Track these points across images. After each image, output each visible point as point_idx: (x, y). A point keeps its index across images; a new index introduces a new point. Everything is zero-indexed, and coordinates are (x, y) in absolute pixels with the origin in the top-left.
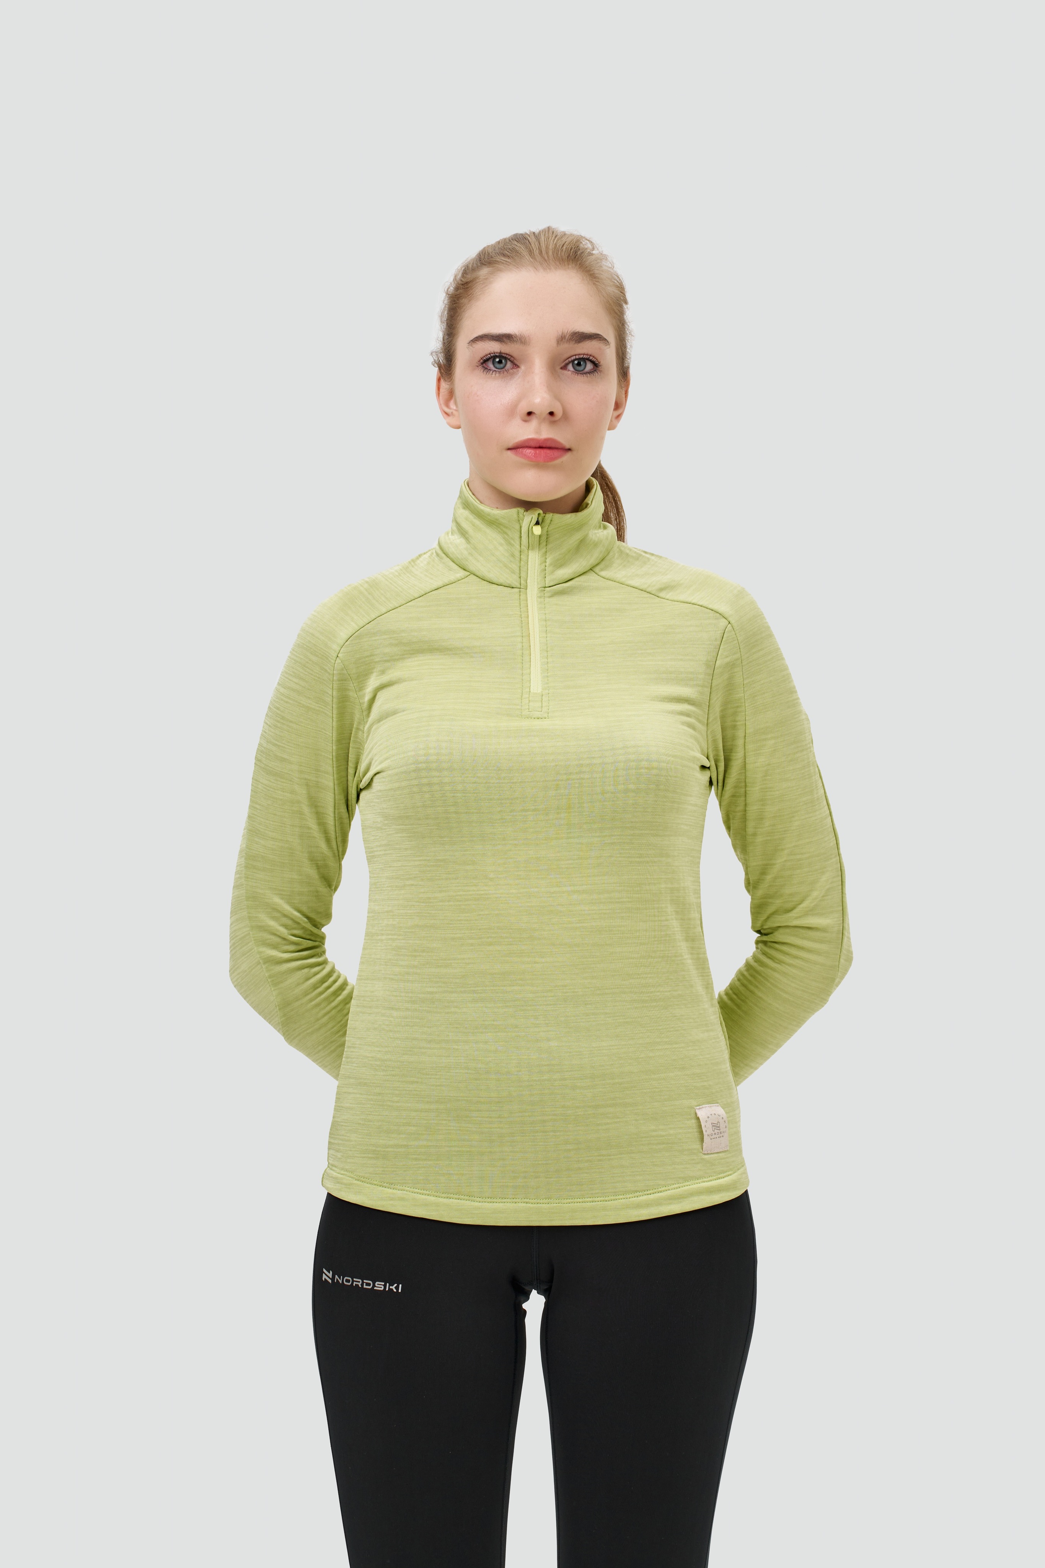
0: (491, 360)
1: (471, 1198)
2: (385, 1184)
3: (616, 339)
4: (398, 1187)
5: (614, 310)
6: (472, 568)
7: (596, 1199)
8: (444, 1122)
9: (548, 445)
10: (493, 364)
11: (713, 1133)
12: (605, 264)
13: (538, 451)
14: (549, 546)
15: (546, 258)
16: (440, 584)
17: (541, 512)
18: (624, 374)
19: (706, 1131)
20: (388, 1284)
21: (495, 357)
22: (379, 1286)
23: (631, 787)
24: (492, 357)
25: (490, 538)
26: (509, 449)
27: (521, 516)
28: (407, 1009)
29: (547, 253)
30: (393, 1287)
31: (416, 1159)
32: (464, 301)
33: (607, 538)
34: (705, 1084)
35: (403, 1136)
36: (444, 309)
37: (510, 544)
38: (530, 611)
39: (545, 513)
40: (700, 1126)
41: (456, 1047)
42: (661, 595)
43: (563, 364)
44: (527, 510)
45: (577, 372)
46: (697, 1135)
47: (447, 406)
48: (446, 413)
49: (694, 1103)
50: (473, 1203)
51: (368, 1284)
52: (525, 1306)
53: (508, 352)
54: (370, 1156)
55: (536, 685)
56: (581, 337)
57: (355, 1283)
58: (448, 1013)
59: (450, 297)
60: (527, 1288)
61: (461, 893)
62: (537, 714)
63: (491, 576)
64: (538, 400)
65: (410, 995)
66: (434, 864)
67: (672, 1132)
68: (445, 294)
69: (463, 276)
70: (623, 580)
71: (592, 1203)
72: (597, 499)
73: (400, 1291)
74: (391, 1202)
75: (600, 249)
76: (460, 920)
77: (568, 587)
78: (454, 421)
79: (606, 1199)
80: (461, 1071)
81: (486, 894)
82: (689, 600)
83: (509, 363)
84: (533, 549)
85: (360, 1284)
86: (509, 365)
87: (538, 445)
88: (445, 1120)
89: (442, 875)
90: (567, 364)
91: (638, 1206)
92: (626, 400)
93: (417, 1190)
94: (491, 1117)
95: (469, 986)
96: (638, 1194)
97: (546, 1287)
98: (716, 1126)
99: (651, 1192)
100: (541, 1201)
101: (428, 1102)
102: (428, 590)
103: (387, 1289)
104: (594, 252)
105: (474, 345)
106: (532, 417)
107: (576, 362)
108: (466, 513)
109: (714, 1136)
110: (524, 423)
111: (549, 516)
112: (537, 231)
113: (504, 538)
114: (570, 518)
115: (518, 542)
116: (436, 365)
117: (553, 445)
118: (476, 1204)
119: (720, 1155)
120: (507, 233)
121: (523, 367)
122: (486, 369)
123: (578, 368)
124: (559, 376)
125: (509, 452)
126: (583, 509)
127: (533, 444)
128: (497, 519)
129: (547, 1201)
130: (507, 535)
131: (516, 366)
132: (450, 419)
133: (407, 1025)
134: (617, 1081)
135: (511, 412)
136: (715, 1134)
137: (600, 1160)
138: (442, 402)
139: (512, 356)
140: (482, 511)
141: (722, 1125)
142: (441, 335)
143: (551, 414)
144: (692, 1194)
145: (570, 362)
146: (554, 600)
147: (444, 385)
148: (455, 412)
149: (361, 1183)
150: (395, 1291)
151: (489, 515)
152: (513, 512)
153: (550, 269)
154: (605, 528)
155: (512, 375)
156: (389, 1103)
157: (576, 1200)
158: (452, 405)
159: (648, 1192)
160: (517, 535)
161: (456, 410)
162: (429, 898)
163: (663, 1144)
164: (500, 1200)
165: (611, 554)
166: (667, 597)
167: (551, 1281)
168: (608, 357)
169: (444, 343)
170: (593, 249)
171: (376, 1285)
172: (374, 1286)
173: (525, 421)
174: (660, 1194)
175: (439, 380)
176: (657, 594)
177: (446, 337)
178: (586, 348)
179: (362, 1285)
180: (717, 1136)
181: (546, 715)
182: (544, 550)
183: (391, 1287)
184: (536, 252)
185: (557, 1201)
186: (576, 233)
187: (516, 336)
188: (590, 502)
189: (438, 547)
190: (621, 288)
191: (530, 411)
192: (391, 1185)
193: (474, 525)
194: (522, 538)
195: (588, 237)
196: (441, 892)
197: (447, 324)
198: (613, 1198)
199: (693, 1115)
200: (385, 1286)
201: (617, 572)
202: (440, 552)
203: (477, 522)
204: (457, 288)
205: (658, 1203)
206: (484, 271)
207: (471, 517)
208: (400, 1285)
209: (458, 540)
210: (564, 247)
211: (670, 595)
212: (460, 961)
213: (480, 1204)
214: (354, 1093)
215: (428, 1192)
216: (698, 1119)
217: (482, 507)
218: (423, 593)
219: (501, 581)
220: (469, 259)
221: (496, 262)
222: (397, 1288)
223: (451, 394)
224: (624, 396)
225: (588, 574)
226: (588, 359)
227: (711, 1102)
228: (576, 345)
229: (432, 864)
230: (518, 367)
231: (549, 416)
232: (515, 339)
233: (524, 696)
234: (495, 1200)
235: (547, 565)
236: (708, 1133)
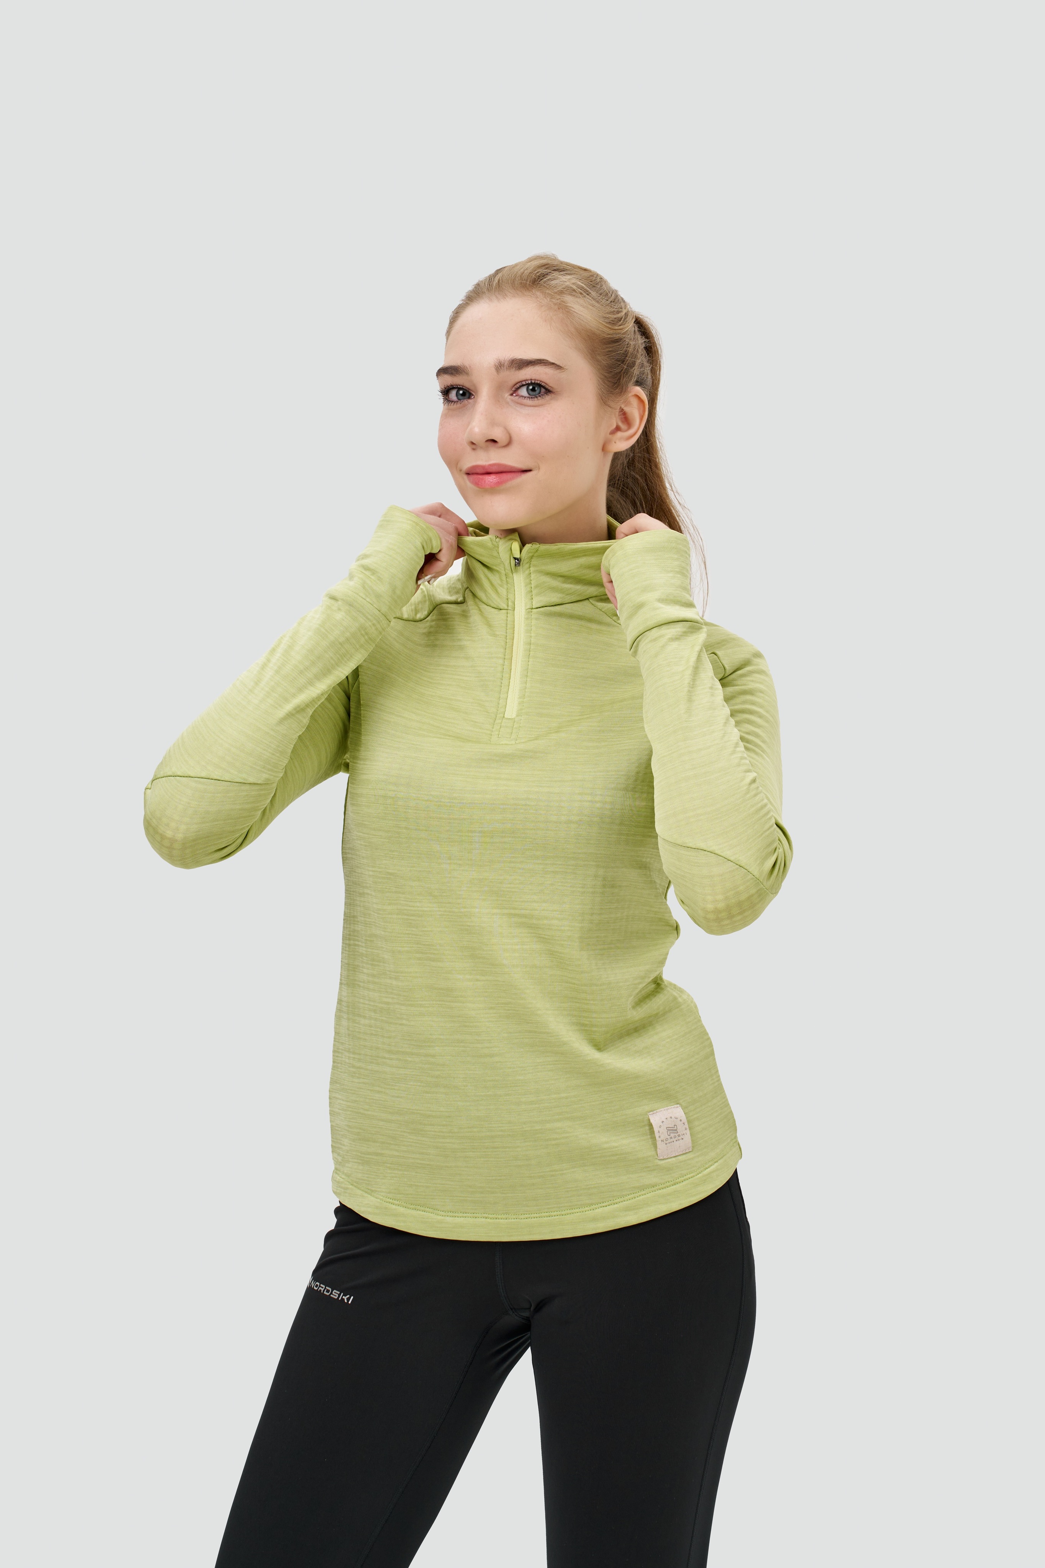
1: (435, 1211)
7: (553, 1214)
11: (669, 1137)
19: (660, 1137)
20: (342, 1294)
22: (335, 1294)
26: (464, 473)
30: (345, 1298)
38: (516, 633)
40: (652, 1133)
43: (512, 390)
46: (648, 1141)
49: (645, 1109)
51: (328, 1291)
55: (513, 710)
57: (320, 1288)
63: (483, 596)
66: (385, 876)
67: (621, 1142)
71: (549, 1218)
73: (350, 1302)
76: (408, 934)
84: (517, 572)
85: (322, 1289)
87: (484, 471)
89: (392, 888)
90: (517, 389)
91: (595, 1219)
95: (416, 1000)
98: (673, 1130)
99: (607, 1204)
100: (500, 1216)
103: (340, 1299)
109: (669, 1141)
115: (502, 566)
118: (439, 1218)
119: (681, 1157)
121: (476, 397)
122: (450, 401)
124: (507, 403)
125: (465, 477)
129: (505, 1216)
136: (671, 1138)
141: (680, 1128)
143: (492, 440)
144: (648, 1203)
150: (346, 1301)
157: (533, 1215)
159: (604, 1204)
163: (614, 1155)
164: (461, 1214)
171: (333, 1293)
174: (616, 1206)
180: (675, 1140)
183: (343, 1297)
185: (515, 1216)
191: (471, 440)
194: (503, 562)
196: (390, 904)
198: (569, 1211)
199: (644, 1123)
200: (339, 1295)
208: (352, 1297)
213: (443, 1218)
216: (650, 1125)
219: (491, 602)
222: (348, 1299)
227: (667, 1105)
229: (383, 876)
230: (473, 396)
231: (491, 443)
232: (461, 371)
233: (497, 721)
234: (457, 1214)
235: (533, 586)
236: (662, 1138)
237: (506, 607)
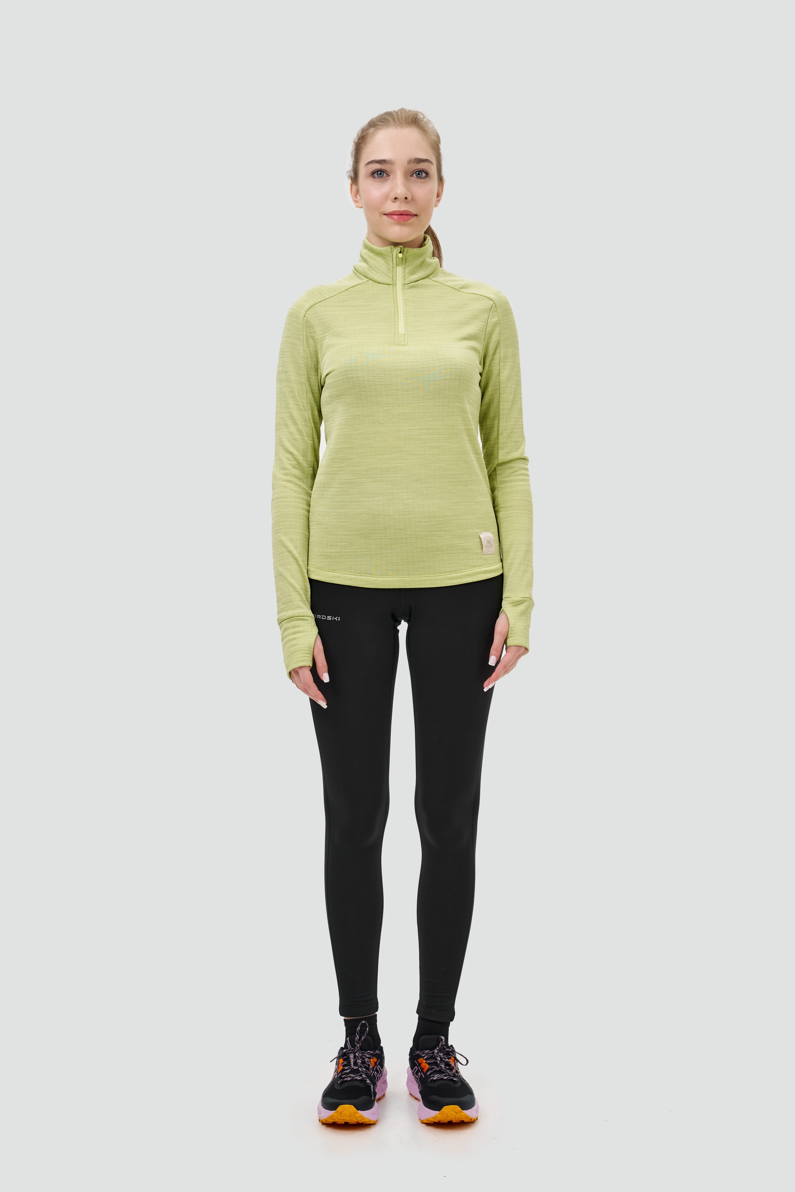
0: (376, 173)
1: (372, 576)
2: (331, 570)
3: (437, 162)
4: (337, 571)
5: (435, 147)
6: (370, 277)
7: (432, 575)
8: (358, 540)
9: (405, 213)
10: (377, 175)
11: (487, 545)
12: (430, 126)
13: (400, 216)
14: (406, 265)
15: (401, 122)
16: (355, 284)
17: (402, 247)
18: (441, 179)
21: (378, 171)
22: (329, 618)
23: (447, 377)
24: (376, 171)
25: (378, 261)
26: (384, 214)
27: (392, 249)
28: (339, 488)
29: (402, 120)
30: (336, 619)
31: (345, 558)
32: (362, 145)
33: (435, 263)
34: (484, 522)
35: (339, 548)
36: (353, 150)
37: (388, 264)
38: (398, 295)
39: (404, 247)
40: (481, 542)
41: (364, 504)
42: (461, 290)
43: (411, 174)
44: (395, 247)
45: (418, 177)
46: (480, 546)
47: (356, 198)
48: (355, 201)
49: (478, 531)
50: (372, 578)
51: (324, 617)
52: (399, 628)
53: (384, 169)
54: (323, 557)
55: (402, 330)
56: (420, 161)
57: (317, 617)
58: (360, 488)
59: (356, 144)
60: (399, 619)
61: (367, 431)
62: (402, 343)
63: (379, 280)
64: (399, 192)
65: (341, 481)
67: (468, 544)
68: (353, 143)
69: (361, 133)
70: (443, 282)
71: (430, 577)
72: (429, 242)
74: (334, 579)
75: (427, 118)
77: (416, 284)
78: (359, 205)
79: (436, 575)
80: (367, 515)
81: (379, 431)
82: (475, 293)
83: (385, 174)
84: (399, 266)
85: (320, 617)
86: (385, 175)
87: (400, 214)
88: (359, 539)
90: (413, 174)
91: (452, 579)
92: (442, 192)
93: (346, 573)
94: (381, 537)
96: (451, 573)
97: (408, 619)
98: (489, 542)
99: (458, 572)
100: (405, 576)
101: (350, 531)
102: (349, 287)
103: (333, 620)
104: (424, 120)
105: (368, 166)
106: (397, 200)
107: (417, 173)
108: (366, 251)
110: (392, 203)
111: (406, 249)
112: (397, 111)
113: (385, 261)
114: (416, 250)
115: (391, 263)
116: (350, 178)
117: (408, 213)
119: (491, 555)
120: (382, 111)
121: (391, 176)
122: (374, 177)
123: (418, 176)
124: (409, 180)
125: (385, 217)
126: (423, 247)
127: (397, 213)
128: (381, 252)
129: (408, 576)
130: (387, 260)
131: (388, 175)
132: (357, 204)
133: (340, 495)
134: (441, 519)
135: (386, 197)
137: (433, 557)
138: (353, 196)
139: (386, 171)
140: (374, 248)
141: (492, 542)
142: (352, 163)
143: (406, 198)
144: (477, 573)
145: (414, 173)
146: (410, 290)
147: (354, 187)
148: (359, 200)
149: (319, 570)
151: (377, 250)
152: (388, 248)
153: (403, 127)
154: (434, 259)
155: (386, 180)
156: (331, 532)
157: (422, 576)
158: (358, 197)
159: (456, 572)
160: (391, 259)
161: (360, 199)
162: (350, 434)
163: (464, 550)
164: (386, 576)
165: (437, 270)
166: (464, 291)
167: (410, 616)
168: (433, 170)
169: (353, 166)
170: (424, 118)
172: (327, 618)
173: (393, 202)
174: (462, 573)
175: (351, 185)
176: (459, 290)
177: (354, 163)
178: (422, 166)
179: (321, 618)
180: (489, 547)
181: (406, 344)
182: (404, 266)
184: (396, 119)
185: (413, 576)
186: (415, 110)
187: (388, 161)
188: (426, 243)
189: (353, 269)
190: (438, 137)
191: (396, 197)
192: (334, 571)
193: (369, 256)
194: (394, 261)
195: (421, 112)
197: (355, 157)
198: (439, 575)
199: (478, 537)
200: (332, 618)
201: (440, 278)
202: (354, 270)
203: (371, 255)
204: (359, 139)
205: (461, 577)
206: (372, 130)
207: (368, 252)
209: (363, 265)
210: (410, 117)
211: (465, 291)
212: (365, 463)
213: (376, 578)
214: (315, 529)
215: (351, 573)
216: (480, 538)
217: (373, 247)
218: (346, 289)
219: (384, 282)
220: (364, 126)
221: (377, 125)
222: (338, 619)
223: (358, 191)
224: (441, 190)
225: (426, 279)
226: (423, 171)
227: (487, 531)
228: (417, 165)
230: (390, 176)
231: (405, 200)
232: (387, 162)
233: (396, 335)
234: (383, 576)
235: (406, 273)
236: (485, 545)
237: (392, 284)
